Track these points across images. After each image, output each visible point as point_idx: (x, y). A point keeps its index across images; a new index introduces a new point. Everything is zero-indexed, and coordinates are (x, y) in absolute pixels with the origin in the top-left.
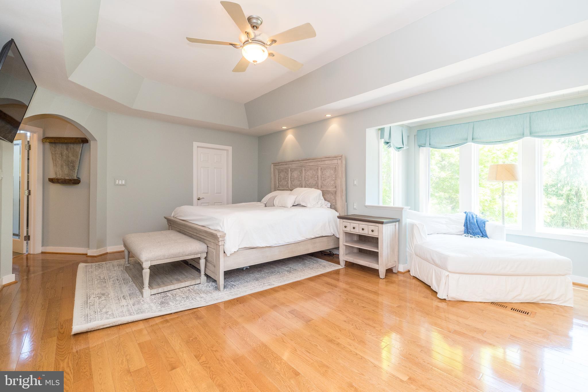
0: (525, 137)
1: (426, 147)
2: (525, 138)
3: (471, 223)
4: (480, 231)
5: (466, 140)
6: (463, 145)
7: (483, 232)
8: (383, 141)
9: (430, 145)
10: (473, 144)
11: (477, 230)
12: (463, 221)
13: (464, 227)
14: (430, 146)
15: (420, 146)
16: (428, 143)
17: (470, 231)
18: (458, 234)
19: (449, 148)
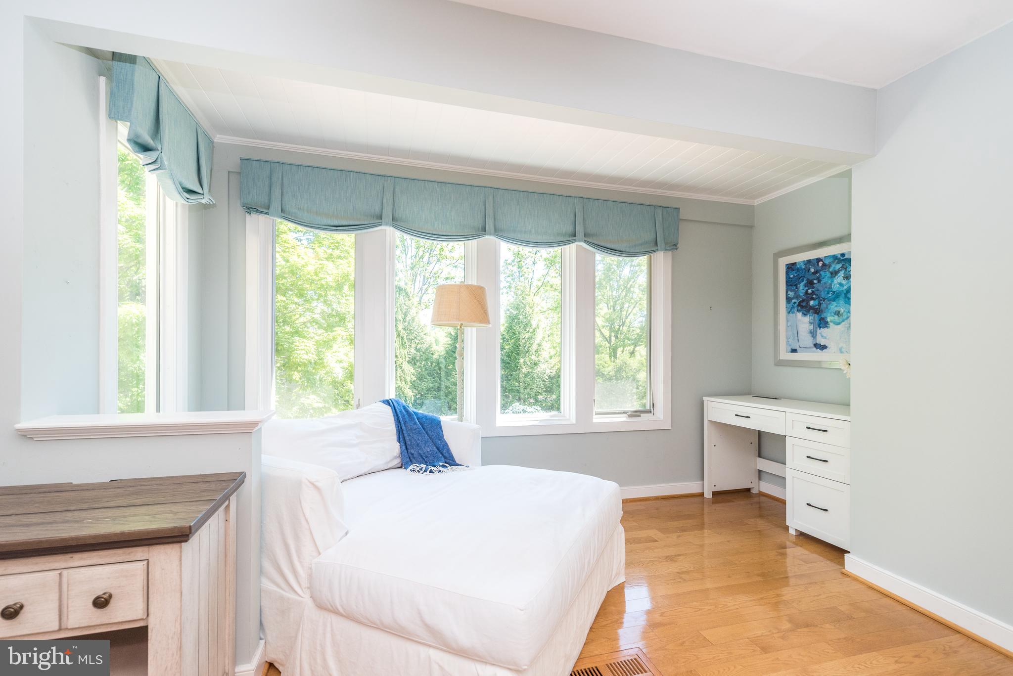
0: (488, 235)
1: (272, 215)
2: (487, 237)
3: (411, 429)
4: (435, 449)
5: (378, 219)
6: (365, 231)
7: (443, 449)
8: (123, 129)
9: (282, 211)
10: (392, 229)
11: (429, 446)
12: (392, 428)
13: (398, 445)
14: (283, 215)
15: (250, 209)
16: (276, 205)
17: (412, 451)
18: (389, 466)
19: (337, 230)
